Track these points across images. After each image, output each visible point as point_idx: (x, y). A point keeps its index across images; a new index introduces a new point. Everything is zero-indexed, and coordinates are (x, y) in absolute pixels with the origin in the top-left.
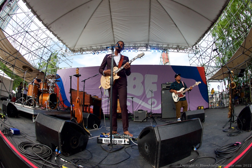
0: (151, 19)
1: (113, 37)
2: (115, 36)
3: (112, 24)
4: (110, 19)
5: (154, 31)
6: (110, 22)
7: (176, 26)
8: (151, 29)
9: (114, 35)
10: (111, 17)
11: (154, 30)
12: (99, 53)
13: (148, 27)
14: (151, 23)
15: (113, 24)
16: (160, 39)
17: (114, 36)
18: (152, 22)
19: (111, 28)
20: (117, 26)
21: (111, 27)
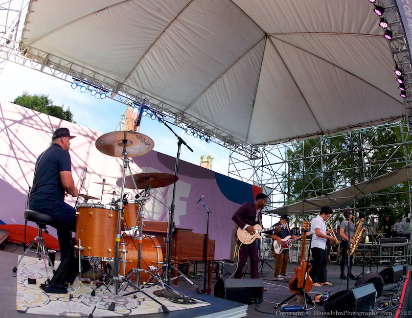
0: (226, 73)
1: (132, 68)
2: (139, 68)
3: (155, 42)
4: (162, 30)
5: (212, 94)
6: (155, 37)
7: (254, 105)
8: (209, 90)
9: (139, 66)
10: (167, 27)
11: (214, 94)
12: (77, 85)
13: (208, 84)
14: (219, 81)
15: (158, 43)
16: (210, 112)
17: (136, 66)
18: (223, 79)
19: (147, 48)
20: (160, 52)
21: (149, 46)
